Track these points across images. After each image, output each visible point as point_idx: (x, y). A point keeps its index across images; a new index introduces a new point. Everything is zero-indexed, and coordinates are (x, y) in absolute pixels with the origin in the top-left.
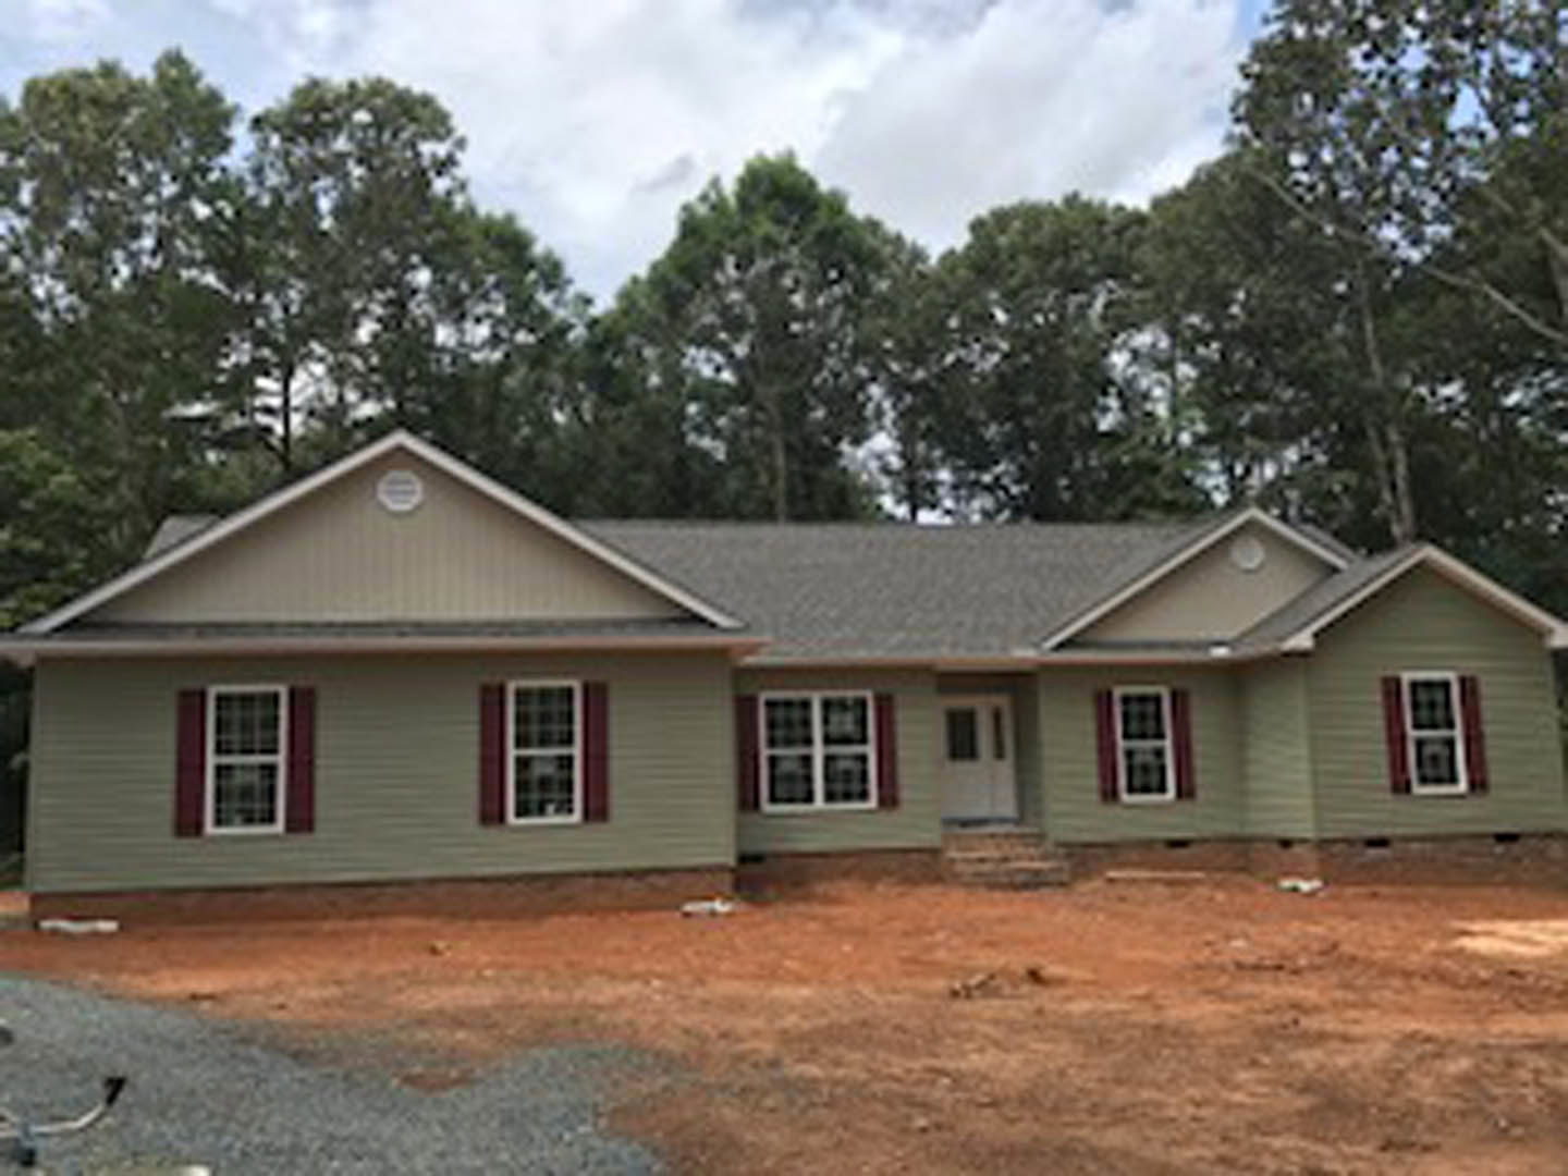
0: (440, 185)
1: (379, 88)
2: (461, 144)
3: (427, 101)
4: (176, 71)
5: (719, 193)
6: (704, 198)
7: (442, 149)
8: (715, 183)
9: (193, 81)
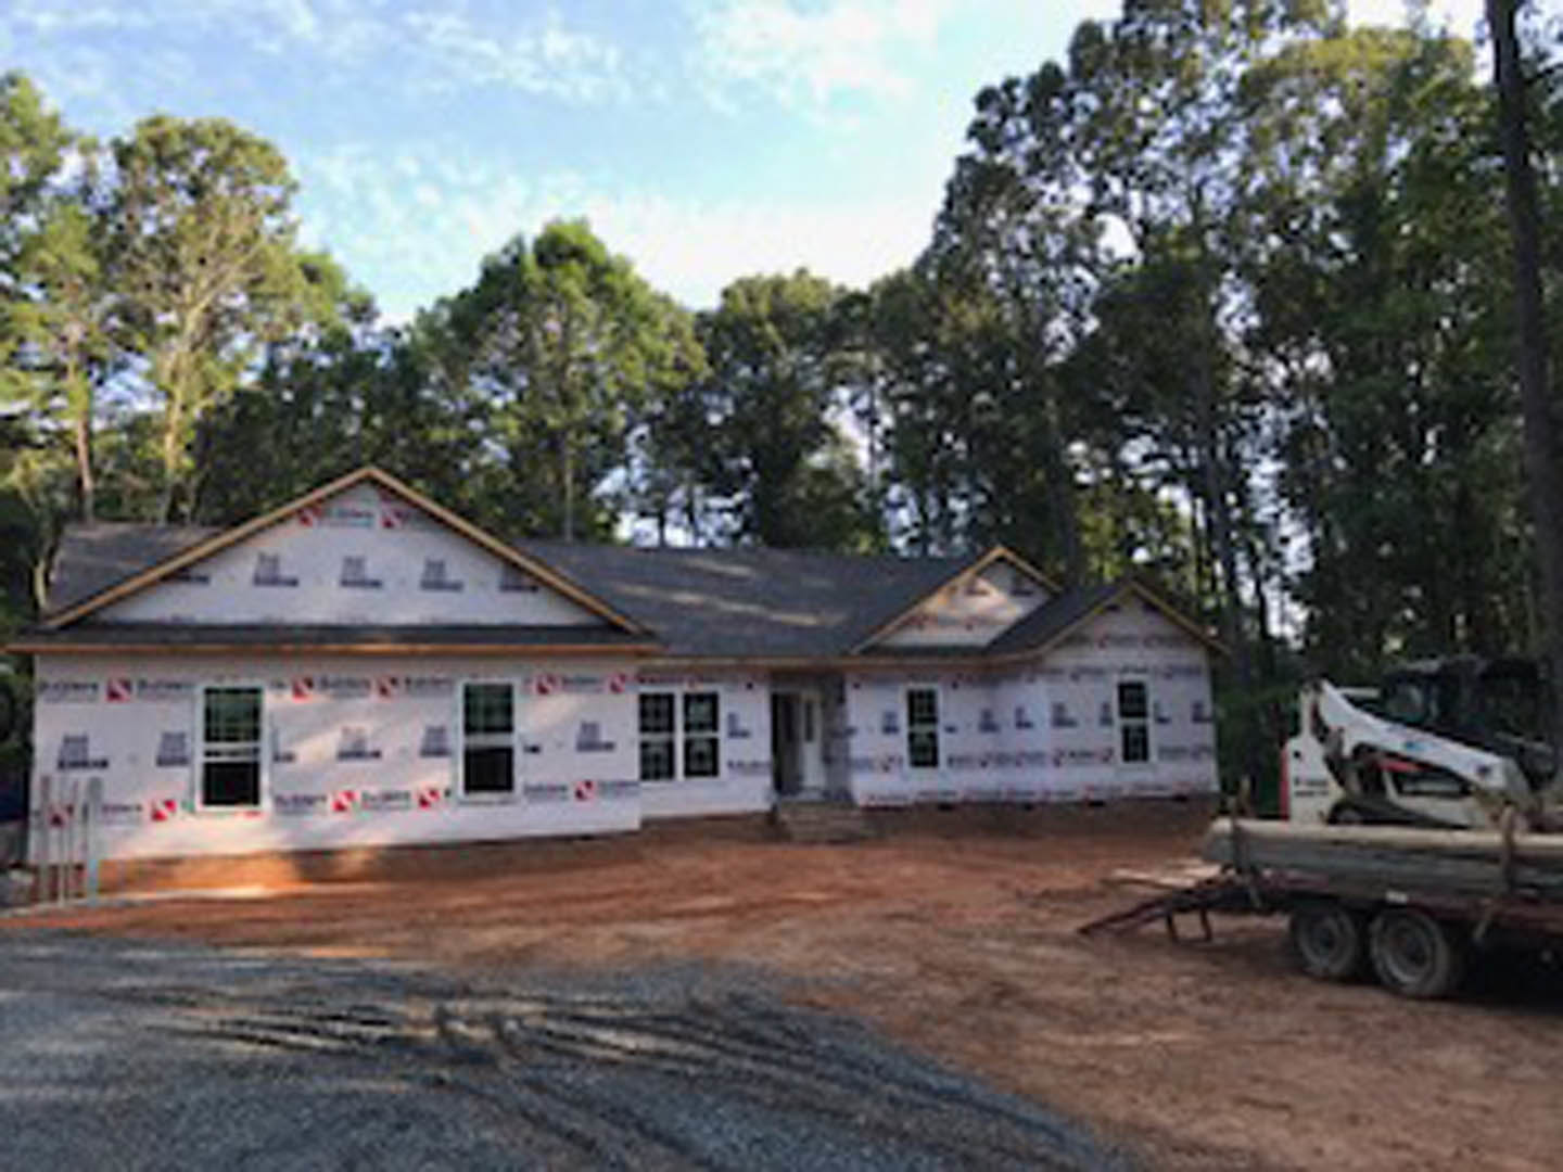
0: (270, 224)
1: (221, 130)
2: (294, 188)
5: (522, 248)
6: (506, 251)
7: (275, 193)
8: (518, 240)
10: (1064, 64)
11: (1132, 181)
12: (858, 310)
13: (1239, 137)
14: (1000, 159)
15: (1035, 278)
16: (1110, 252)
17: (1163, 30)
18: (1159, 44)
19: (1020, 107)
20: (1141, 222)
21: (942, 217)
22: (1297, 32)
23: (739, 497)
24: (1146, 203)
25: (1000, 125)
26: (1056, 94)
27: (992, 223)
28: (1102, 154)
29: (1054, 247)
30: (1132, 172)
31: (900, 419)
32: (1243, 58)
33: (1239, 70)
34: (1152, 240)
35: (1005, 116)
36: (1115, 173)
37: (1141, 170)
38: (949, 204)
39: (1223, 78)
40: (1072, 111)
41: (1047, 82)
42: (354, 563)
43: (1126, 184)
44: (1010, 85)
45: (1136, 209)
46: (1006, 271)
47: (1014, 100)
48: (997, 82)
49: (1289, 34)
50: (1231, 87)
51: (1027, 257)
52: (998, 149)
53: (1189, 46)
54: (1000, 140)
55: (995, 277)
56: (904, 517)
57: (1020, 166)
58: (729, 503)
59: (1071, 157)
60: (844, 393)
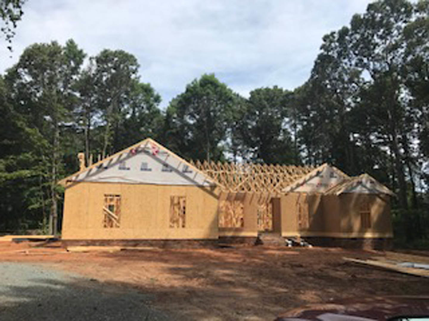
0: (133, 76)
1: (121, 53)
2: (138, 66)
3: (132, 56)
4: (71, 44)
5: (196, 82)
6: (193, 83)
7: (134, 68)
8: (195, 80)
9: (76, 47)
10: (349, 27)
11: (370, 58)
12: (291, 97)
13: (404, 45)
14: (330, 53)
15: (341, 86)
16: (363, 79)
17: (380, 15)
18: (378, 19)
19: (336, 39)
20: (373, 70)
21: (314, 70)
22: (420, 14)
23: (256, 148)
24: (374, 65)
25: (330, 45)
26: (347, 35)
27: (328, 72)
28: (361, 51)
29: (346, 78)
30: (370, 55)
31: (304, 127)
32: (405, 22)
33: (404, 25)
34: (377, 76)
35: (331, 42)
36: (365, 57)
37: (373, 55)
38: (315, 66)
39: (398, 28)
40: (352, 40)
41: (344, 32)
42: (144, 164)
43: (368, 59)
44: (333, 33)
45: (371, 67)
46: (332, 85)
47: (334, 37)
48: (329, 33)
49: (418, 14)
50: (401, 31)
51: (338, 81)
52: (330, 51)
53: (389, 19)
54: (329, 49)
55: (329, 86)
56: (304, 154)
57: (336, 55)
58: (253, 150)
59: (351, 52)
60: (287, 119)
